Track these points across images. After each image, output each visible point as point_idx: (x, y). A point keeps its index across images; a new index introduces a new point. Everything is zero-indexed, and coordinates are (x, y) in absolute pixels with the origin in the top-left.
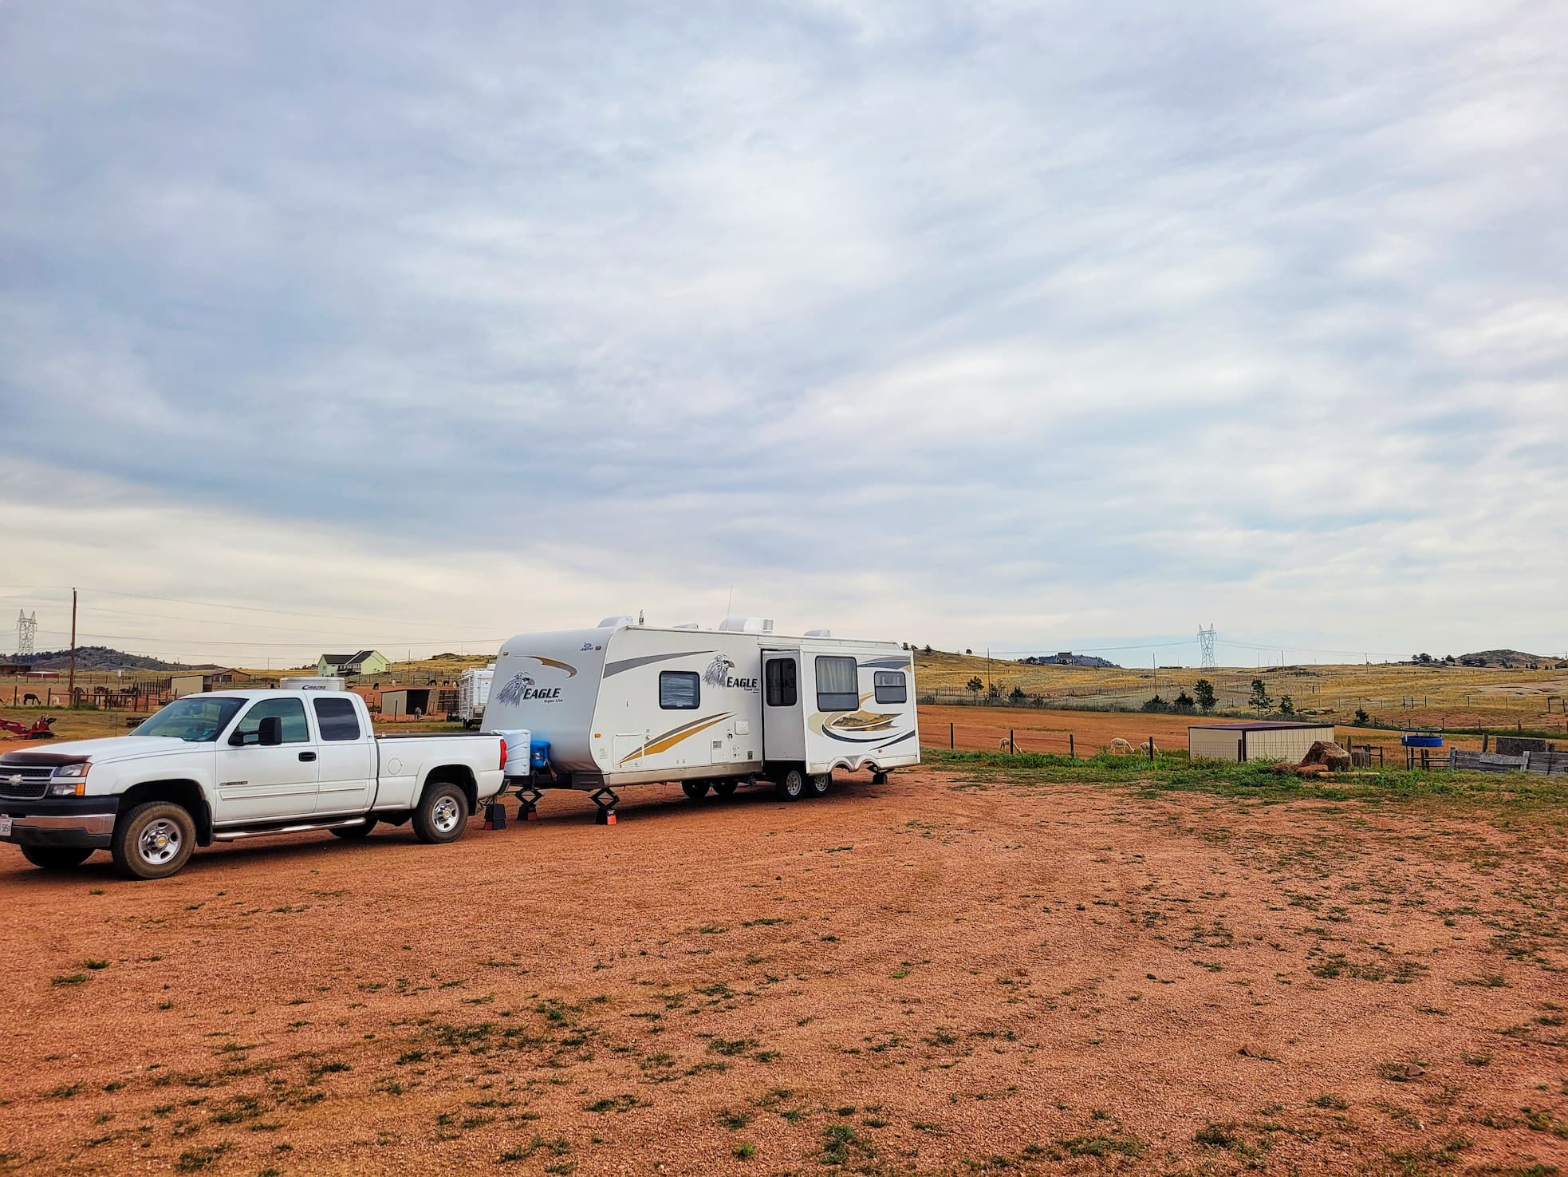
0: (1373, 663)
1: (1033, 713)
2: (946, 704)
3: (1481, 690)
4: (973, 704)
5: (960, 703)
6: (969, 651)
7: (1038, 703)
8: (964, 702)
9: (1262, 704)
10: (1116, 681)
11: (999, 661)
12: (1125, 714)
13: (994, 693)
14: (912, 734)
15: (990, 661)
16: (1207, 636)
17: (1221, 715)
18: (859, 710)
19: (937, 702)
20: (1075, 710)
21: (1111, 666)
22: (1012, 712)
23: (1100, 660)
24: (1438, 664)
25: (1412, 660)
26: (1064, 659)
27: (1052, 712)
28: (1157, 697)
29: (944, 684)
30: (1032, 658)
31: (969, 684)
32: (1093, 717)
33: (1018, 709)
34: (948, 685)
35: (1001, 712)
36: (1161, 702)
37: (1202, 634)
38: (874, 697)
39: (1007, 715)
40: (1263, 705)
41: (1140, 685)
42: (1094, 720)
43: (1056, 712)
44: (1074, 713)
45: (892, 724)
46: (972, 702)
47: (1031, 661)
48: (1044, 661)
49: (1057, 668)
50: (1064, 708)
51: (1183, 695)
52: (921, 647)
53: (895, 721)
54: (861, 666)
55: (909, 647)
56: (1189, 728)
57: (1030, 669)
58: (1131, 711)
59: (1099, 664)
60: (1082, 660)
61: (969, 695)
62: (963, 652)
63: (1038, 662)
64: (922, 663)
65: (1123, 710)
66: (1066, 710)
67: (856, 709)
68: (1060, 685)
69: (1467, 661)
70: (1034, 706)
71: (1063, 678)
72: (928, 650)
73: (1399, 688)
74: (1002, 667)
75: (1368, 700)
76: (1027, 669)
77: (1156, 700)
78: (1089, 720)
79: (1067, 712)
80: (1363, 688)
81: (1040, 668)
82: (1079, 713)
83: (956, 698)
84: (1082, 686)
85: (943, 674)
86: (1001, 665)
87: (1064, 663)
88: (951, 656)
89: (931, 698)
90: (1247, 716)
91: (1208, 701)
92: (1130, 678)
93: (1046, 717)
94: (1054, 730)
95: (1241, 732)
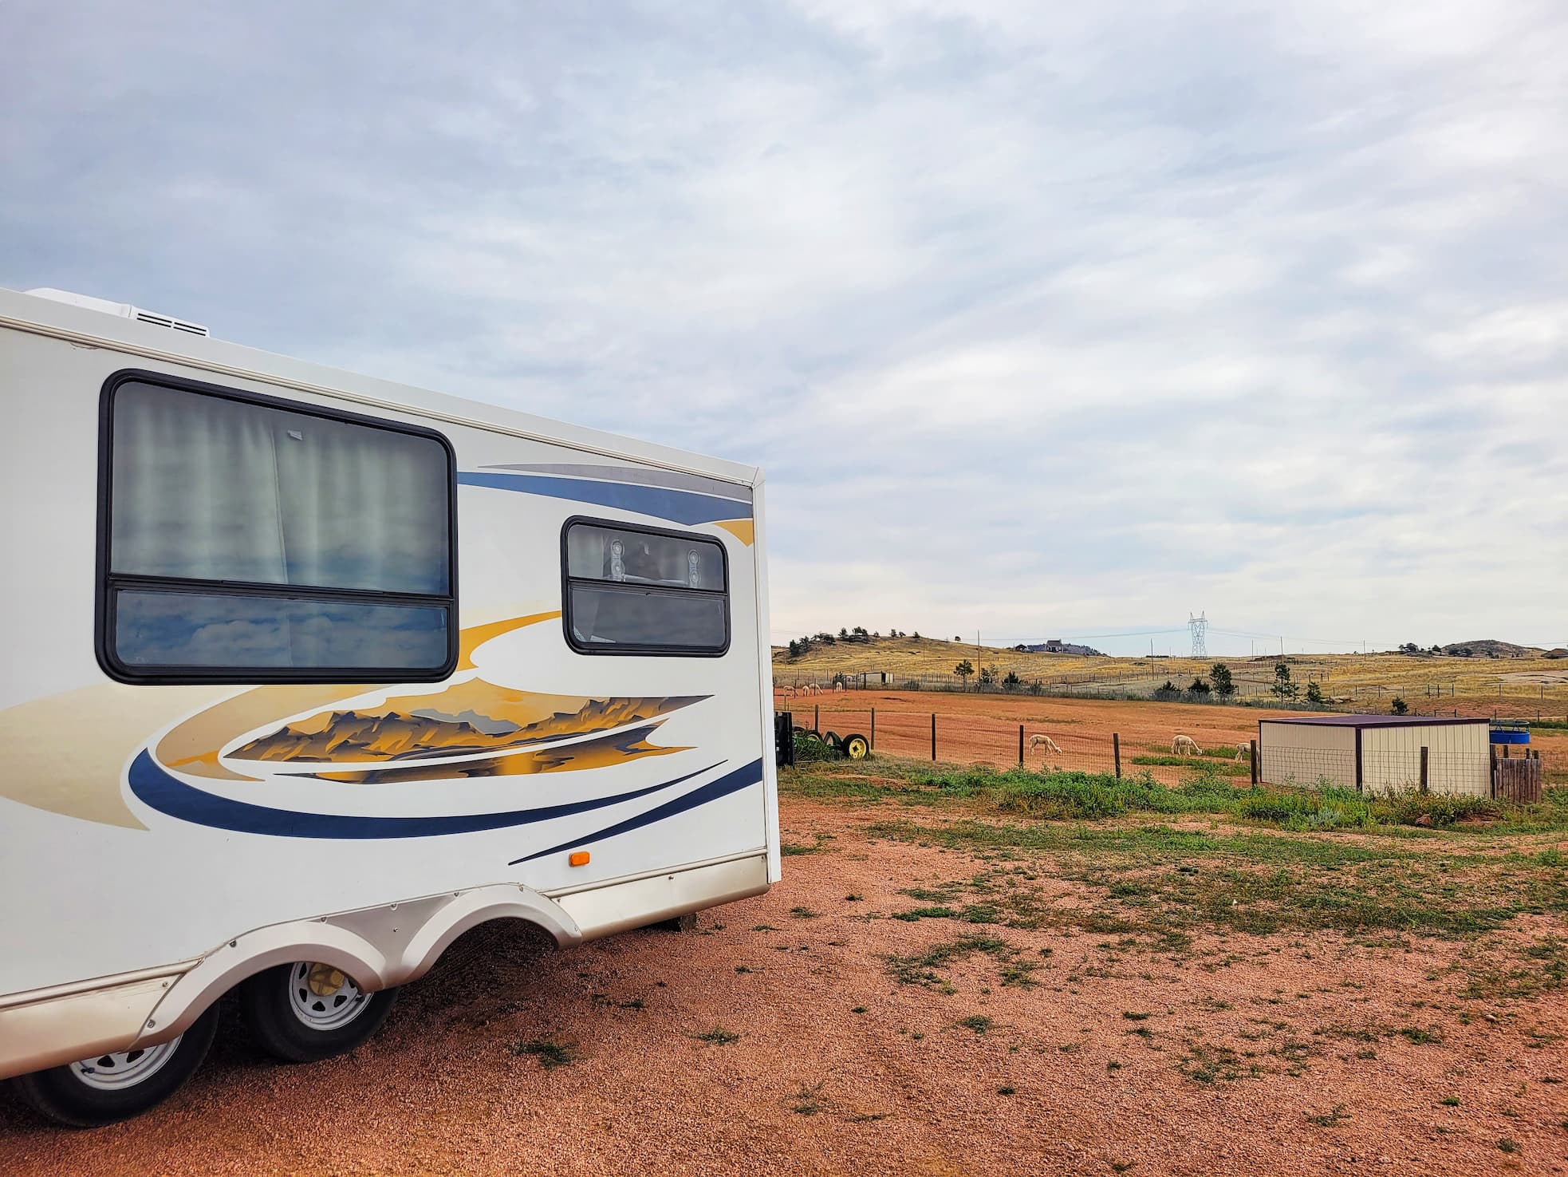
0: (1360, 653)
1: (1029, 701)
2: (931, 691)
3: (1502, 678)
4: (963, 690)
5: (948, 690)
6: (957, 638)
7: (1036, 690)
8: (952, 689)
9: (1285, 692)
10: (1109, 669)
11: (988, 649)
12: (1134, 703)
13: (986, 679)
14: (750, 774)
15: (979, 649)
16: (1198, 624)
17: (1240, 704)
18: (458, 677)
19: (922, 688)
20: (1077, 698)
21: (1099, 654)
22: (1006, 700)
23: (1087, 648)
24: (1425, 654)
25: (1399, 650)
26: (1054, 647)
27: (1050, 699)
28: (1169, 684)
29: (931, 671)
30: (1021, 646)
31: (957, 668)
32: (1100, 706)
33: (1013, 697)
34: (936, 672)
35: (997, 700)
36: (1173, 689)
37: (1193, 621)
38: (559, 622)
39: (1001, 703)
40: (1288, 693)
41: (1135, 672)
42: (1101, 709)
43: (1055, 700)
44: (1077, 701)
45: (651, 739)
46: (961, 688)
47: (1020, 648)
48: (1034, 649)
49: (1047, 656)
50: (1064, 696)
51: (1198, 682)
52: (910, 634)
53: (668, 729)
54: (479, 479)
55: (897, 633)
56: (1260, 722)
57: (1020, 657)
58: (1139, 700)
59: (1088, 653)
60: (1069, 648)
61: (957, 681)
62: (952, 640)
63: (1028, 649)
64: (910, 650)
65: (1131, 698)
66: (1067, 697)
67: (439, 674)
68: (1051, 672)
69: (1453, 651)
70: (1030, 693)
71: (1053, 665)
72: (917, 636)
73: (1413, 676)
74: (991, 655)
75: (1385, 688)
76: (1016, 656)
77: (1168, 687)
78: (1095, 709)
79: (1068, 701)
80: (1369, 676)
81: (1030, 655)
82: (1083, 702)
83: (943, 685)
84: (1074, 673)
85: (931, 661)
86: (990, 653)
87: (1054, 650)
88: (940, 643)
89: (914, 684)
90: (1270, 705)
91: (1227, 689)
92: (1123, 665)
93: (1046, 706)
94: (1059, 722)
95: (1354, 729)
